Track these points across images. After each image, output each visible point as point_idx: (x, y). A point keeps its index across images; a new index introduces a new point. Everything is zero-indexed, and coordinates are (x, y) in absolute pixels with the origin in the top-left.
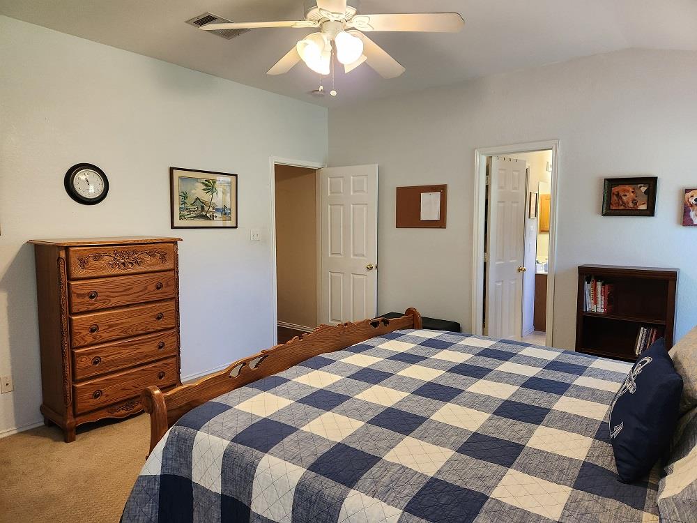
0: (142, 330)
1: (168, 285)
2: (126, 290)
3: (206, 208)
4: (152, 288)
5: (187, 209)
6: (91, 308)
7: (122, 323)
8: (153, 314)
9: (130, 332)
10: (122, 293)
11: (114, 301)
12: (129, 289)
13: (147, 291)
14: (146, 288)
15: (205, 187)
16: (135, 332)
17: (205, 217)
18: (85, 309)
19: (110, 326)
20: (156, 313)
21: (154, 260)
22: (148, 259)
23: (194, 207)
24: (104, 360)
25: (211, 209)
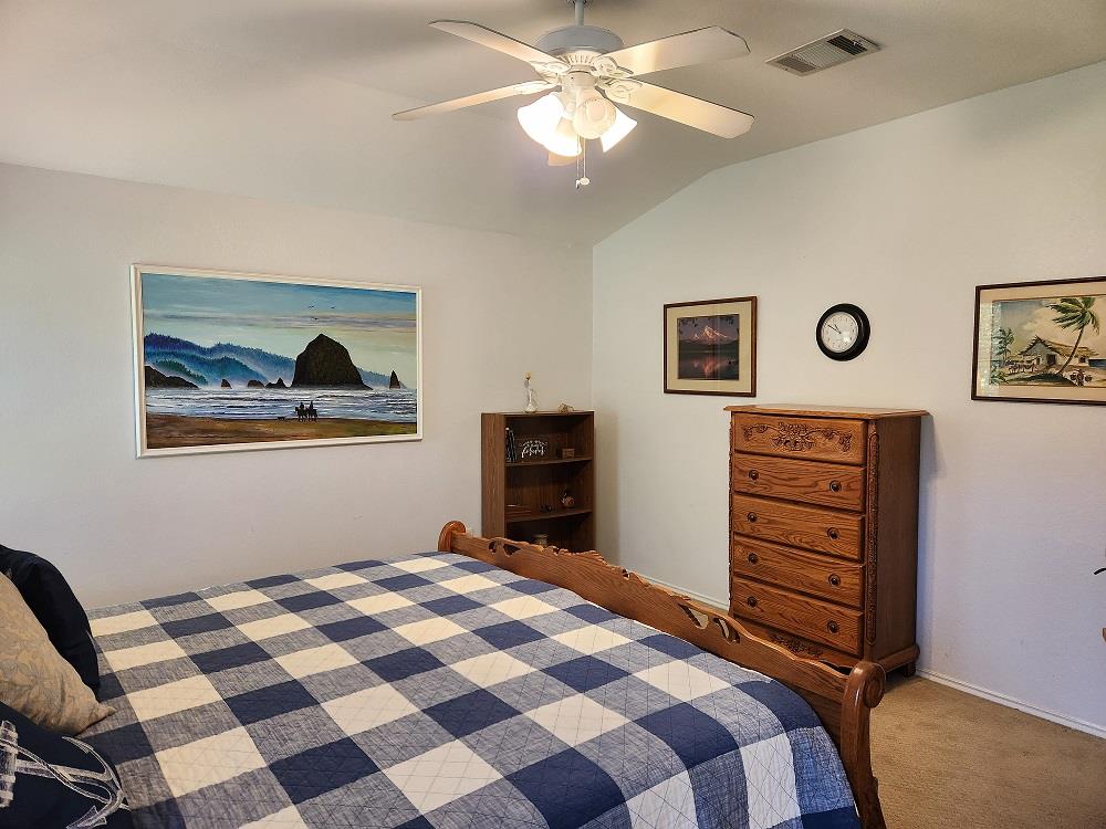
0: (807, 543)
1: (849, 488)
2: (790, 479)
3: (1061, 360)
4: (825, 485)
5: (1009, 363)
6: (752, 491)
7: (783, 523)
8: (825, 526)
9: (792, 540)
10: (785, 482)
11: (777, 490)
12: (794, 479)
13: (816, 489)
14: (816, 484)
15: (1060, 315)
16: (797, 543)
17: (1059, 380)
18: (745, 490)
19: (770, 522)
20: (829, 526)
21: (829, 444)
22: (820, 439)
23: (1028, 358)
24: (761, 562)
25: (1076, 361)
